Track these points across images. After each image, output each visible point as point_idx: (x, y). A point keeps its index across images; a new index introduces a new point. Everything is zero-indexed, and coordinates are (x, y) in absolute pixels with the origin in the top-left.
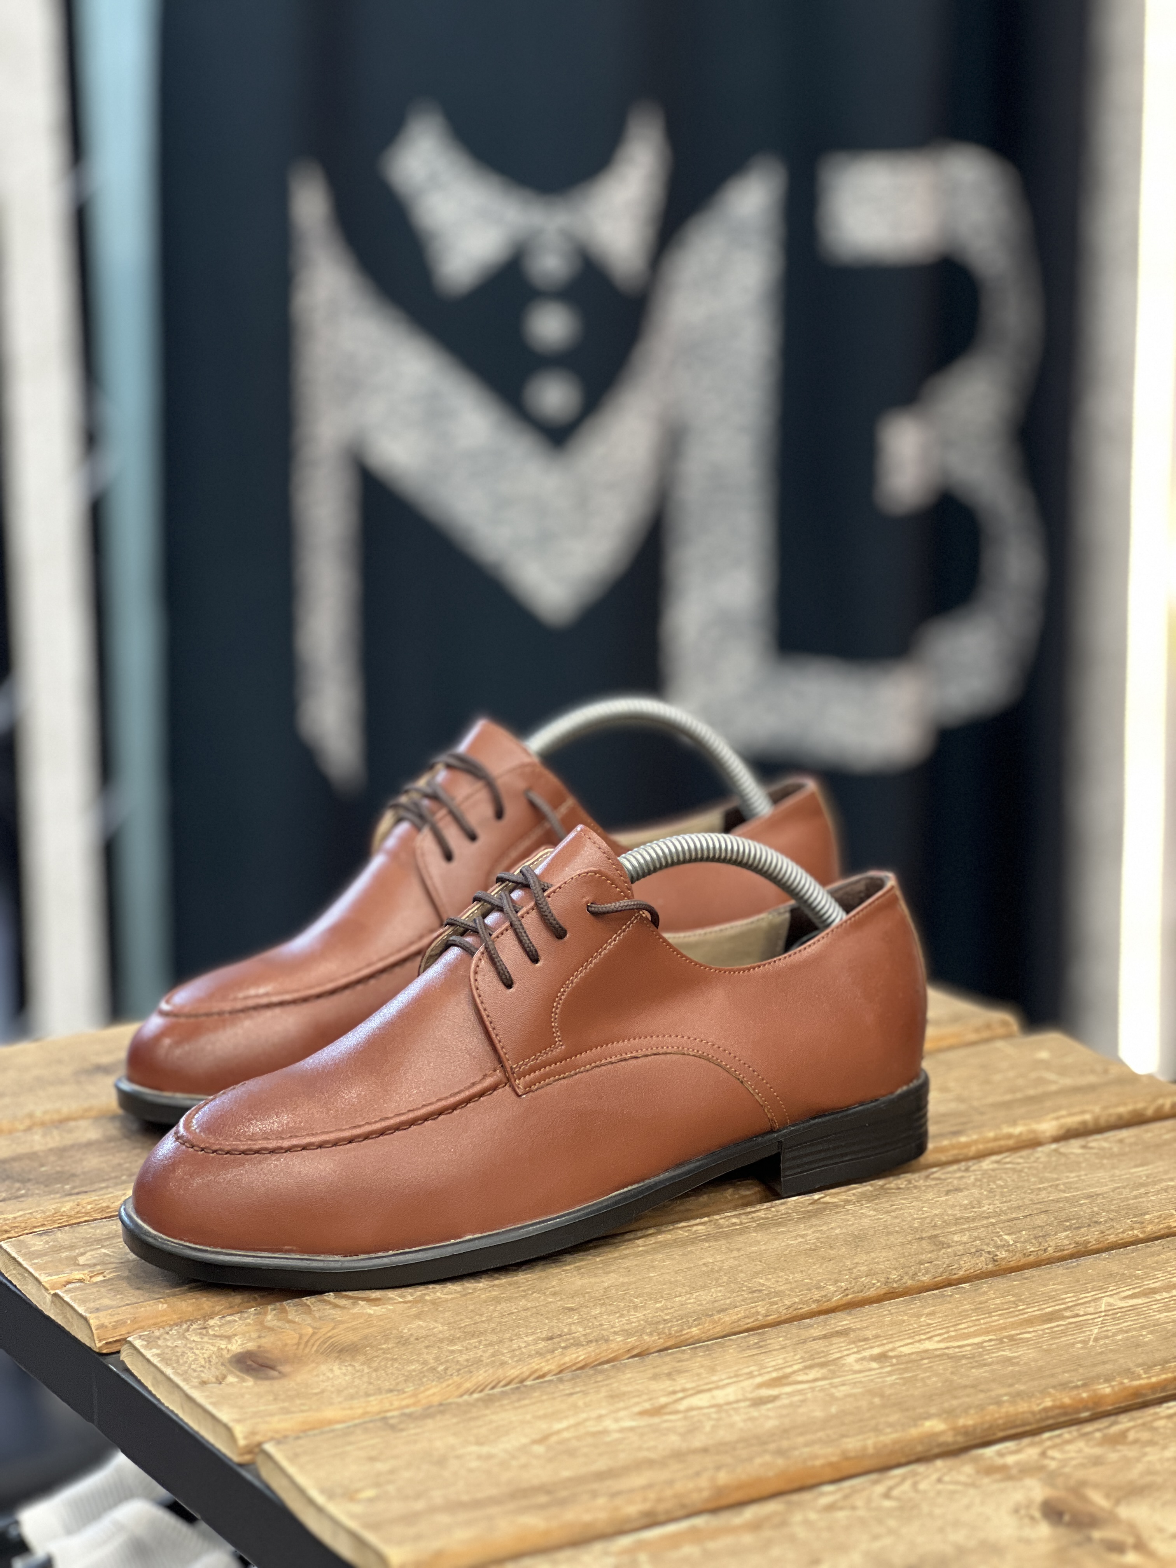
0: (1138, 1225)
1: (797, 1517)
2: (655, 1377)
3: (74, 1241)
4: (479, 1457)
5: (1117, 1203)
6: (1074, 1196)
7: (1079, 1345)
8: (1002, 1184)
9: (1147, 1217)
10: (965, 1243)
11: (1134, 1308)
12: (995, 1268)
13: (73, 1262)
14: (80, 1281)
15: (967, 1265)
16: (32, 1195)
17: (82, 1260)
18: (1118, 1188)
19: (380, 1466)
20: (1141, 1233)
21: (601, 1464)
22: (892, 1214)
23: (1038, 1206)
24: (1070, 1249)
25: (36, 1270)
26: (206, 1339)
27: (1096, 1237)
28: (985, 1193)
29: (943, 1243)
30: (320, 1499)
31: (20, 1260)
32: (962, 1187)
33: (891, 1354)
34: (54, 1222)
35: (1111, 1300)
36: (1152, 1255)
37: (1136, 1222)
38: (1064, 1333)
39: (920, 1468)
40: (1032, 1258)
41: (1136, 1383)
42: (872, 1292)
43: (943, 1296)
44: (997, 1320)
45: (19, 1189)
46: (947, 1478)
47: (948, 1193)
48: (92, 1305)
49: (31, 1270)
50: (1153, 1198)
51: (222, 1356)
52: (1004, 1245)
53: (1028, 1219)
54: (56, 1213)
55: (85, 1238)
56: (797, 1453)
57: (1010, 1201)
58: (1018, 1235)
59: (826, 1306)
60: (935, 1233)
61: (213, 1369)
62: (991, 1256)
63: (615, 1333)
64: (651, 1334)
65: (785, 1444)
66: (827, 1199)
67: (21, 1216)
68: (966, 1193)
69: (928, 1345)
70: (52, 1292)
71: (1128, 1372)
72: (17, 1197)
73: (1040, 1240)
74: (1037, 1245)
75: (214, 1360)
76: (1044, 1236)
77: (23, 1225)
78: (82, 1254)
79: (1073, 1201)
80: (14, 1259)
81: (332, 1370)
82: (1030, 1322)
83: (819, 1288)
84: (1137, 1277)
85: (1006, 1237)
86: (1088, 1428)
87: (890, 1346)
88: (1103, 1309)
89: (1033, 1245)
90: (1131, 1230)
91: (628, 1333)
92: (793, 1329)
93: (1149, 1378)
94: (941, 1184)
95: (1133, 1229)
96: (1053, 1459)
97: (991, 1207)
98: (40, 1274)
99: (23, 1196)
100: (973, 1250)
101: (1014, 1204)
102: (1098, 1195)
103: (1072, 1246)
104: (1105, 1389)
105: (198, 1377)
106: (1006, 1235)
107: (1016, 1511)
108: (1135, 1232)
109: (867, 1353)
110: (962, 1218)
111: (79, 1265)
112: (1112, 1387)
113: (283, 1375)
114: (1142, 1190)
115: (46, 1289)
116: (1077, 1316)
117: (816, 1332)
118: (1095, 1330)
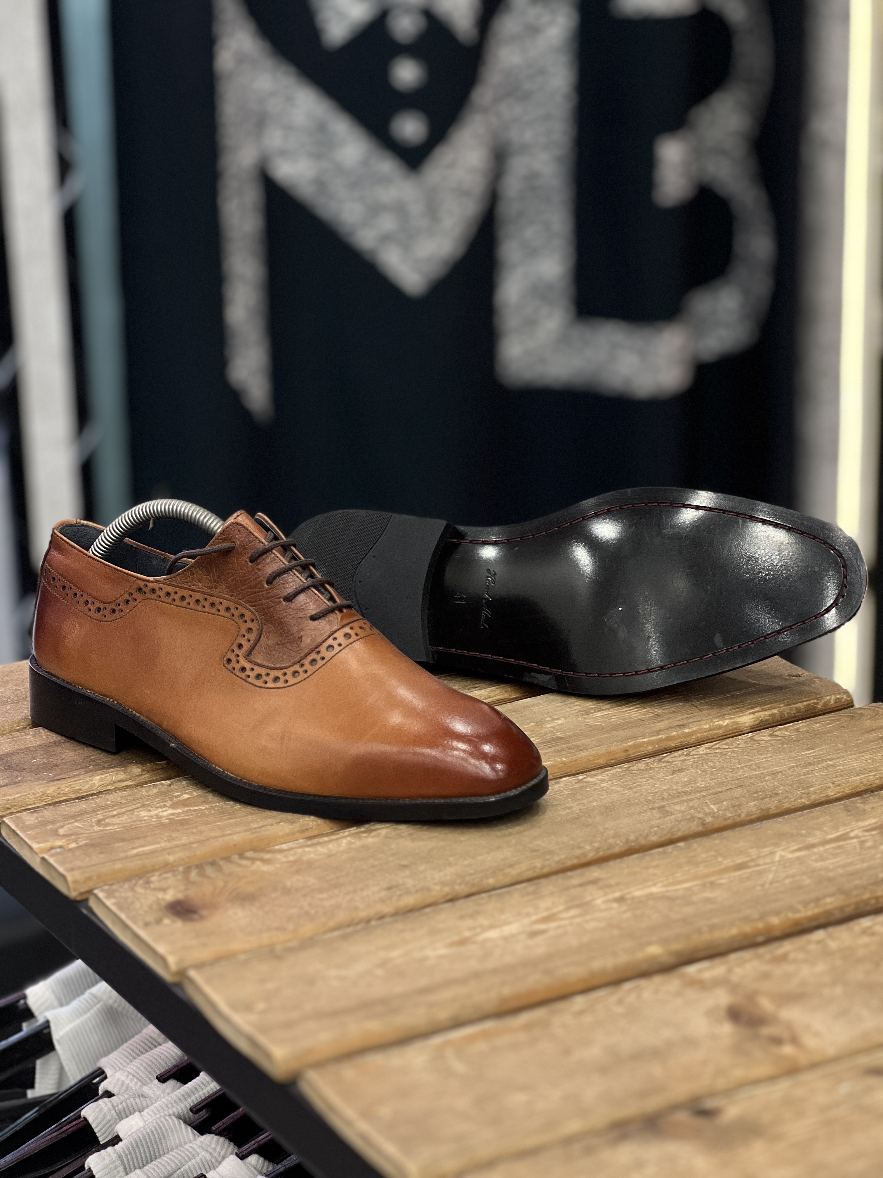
0: (805, 795)
1: (557, 1021)
2: (462, 917)
3: (56, 817)
4: (338, 978)
5: (791, 779)
6: (762, 773)
7: (759, 888)
8: (712, 765)
9: (812, 789)
10: (683, 812)
11: (798, 859)
12: (704, 830)
13: (55, 833)
14: (61, 847)
15: (684, 829)
16: (26, 781)
17: (61, 831)
18: (793, 767)
19: (270, 986)
20: (807, 801)
21: (423, 982)
22: (634, 790)
23: (736, 782)
24: (757, 814)
25: (30, 838)
26: (149, 891)
27: (775, 805)
28: (700, 772)
29: (668, 812)
30: (227, 1011)
31: (18, 832)
32: (684, 768)
33: (628, 896)
34: (42, 801)
35: (783, 853)
36: (815, 817)
37: (803, 793)
38: (748, 878)
39: (643, 983)
40: (730, 822)
41: (798, 916)
42: (617, 850)
43: (665, 853)
44: (702, 870)
45: (17, 777)
46: (662, 988)
47: (674, 772)
48: (69, 866)
49: (26, 840)
50: (817, 774)
51: (159, 904)
52: (710, 813)
53: (729, 792)
54: (43, 795)
55: (64, 815)
56: (558, 972)
57: (717, 778)
58: (721, 805)
59: (583, 860)
60: (663, 803)
61: (154, 914)
62: (701, 821)
63: (435, 884)
64: (460, 884)
65: (550, 966)
66: (589, 779)
67: (18, 797)
68: (686, 772)
69: (654, 890)
70: (41, 855)
71: (792, 908)
72: (16, 783)
73: (736, 808)
74: (734, 812)
75: (154, 907)
76: (739, 805)
77: (20, 804)
78: (62, 827)
79: (761, 778)
80: (14, 831)
81: (236, 914)
82: (726, 870)
83: (579, 847)
84: (802, 835)
85: (712, 806)
86: (761, 950)
87: (626, 891)
88: (777, 859)
89: (731, 812)
90: (800, 799)
91: (444, 884)
92: (559, 880)
93: (806, 912)
94: (669, 765)
95: (802, 798)
96: (736, 974)
97: (703, 783)
98: (32, 843)
99: (19, 782)
100: (689, 817)
101: (720, 780)
102: (778, 772)
103: (758, 812)
104: (775, 921)
105: (143, 920)
106: (712, 804)
107: (708, 1013)
108: (803, 800)
109: (611, 896)
110: (683, 792)
111: (59, 835)
112: (780, 919)
113: (202, 918)
114: (810, 768)
115: (36, 853)
116: (758, 865)
117: (575, 881)
118: (771, 876)
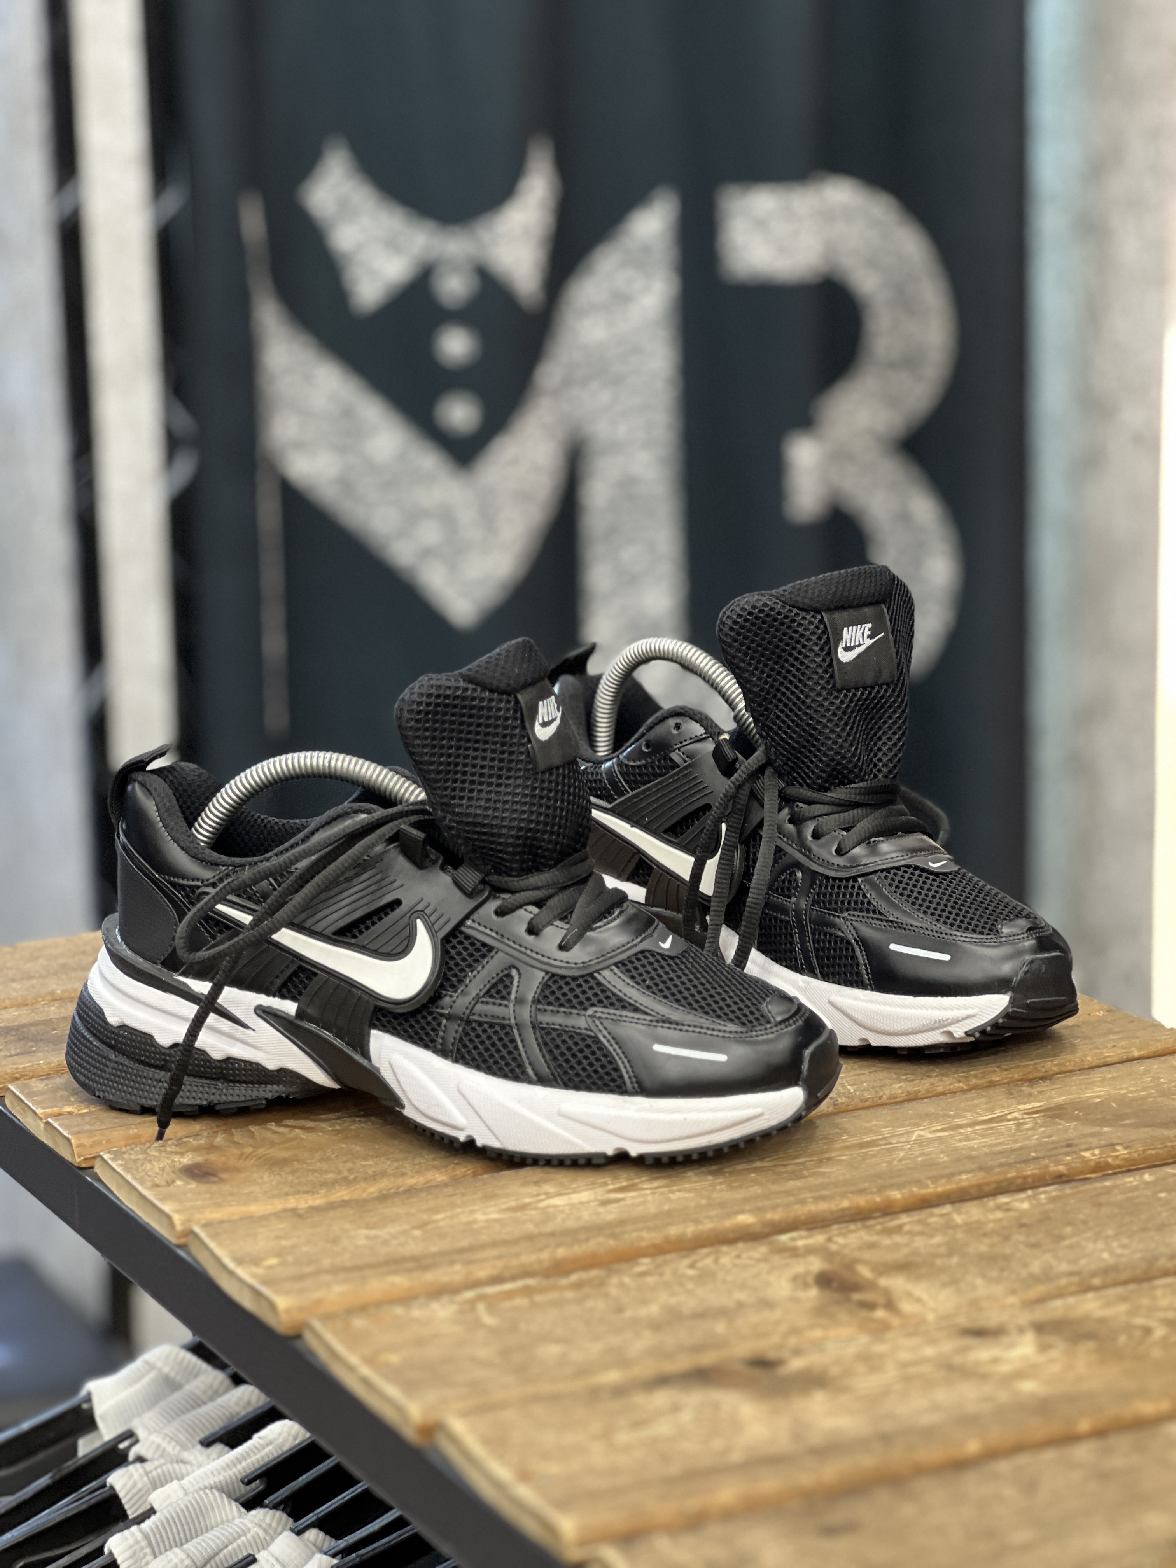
1: (614, 1280)
4: (368, 1238)
7: (885, 1164)
11: (940, 1138)
12: (835, 1111)
13: (65, 1099)
14: (70, 1113)
16: (42, 1051)
17: (73, 1098)
19: (284, 1243)
21: (464, 1243)
25: (33, 1105)
26: (163, 1154)
30: (231, 1265)
31: (23, 1098)
35: (922, 1133)
36: (967, 1100)
38: (874, 1156)
39: (724, 1248)
40: (867, 1104)
41: (924, 1191)
45: (32, 1047)
46: (744, 1255)
48: (75, 1129)
49: (29, 1105)
51: (174, 1167)
52: (845, 1093)
56: (626, 1236)
58: (860, 1085)
61: (165, 1175)
65: (618, 1230)
67: (29, 1065)
70: (45, 1121)
71: (918, 1182)
72: (29, 1053)
73: (877, 1089)
75: (168, 1169)
76: (881, 1087)
77: (28, 1071)
80: (18, 1097)
81: (262, 1177)
84: (949, 1116)
85: (849, 1087)
86: (871, 1223)
88: (914, 1138)
93: (936, 1187)
96: (836, 1243)
98: (36, 1108)
104: (896, 1195)
105: (151, 1181)
107: (795, 1279)
111: (70, 1101)
112: (903, 1194)
113: (222, 1180)
115: (41, 1119)
116: (890, 1143)
118: (902, 1154)
